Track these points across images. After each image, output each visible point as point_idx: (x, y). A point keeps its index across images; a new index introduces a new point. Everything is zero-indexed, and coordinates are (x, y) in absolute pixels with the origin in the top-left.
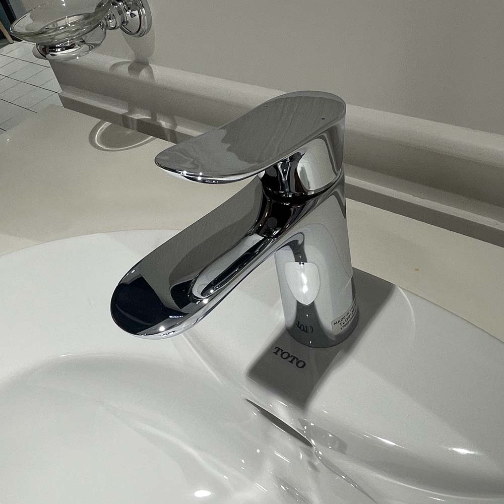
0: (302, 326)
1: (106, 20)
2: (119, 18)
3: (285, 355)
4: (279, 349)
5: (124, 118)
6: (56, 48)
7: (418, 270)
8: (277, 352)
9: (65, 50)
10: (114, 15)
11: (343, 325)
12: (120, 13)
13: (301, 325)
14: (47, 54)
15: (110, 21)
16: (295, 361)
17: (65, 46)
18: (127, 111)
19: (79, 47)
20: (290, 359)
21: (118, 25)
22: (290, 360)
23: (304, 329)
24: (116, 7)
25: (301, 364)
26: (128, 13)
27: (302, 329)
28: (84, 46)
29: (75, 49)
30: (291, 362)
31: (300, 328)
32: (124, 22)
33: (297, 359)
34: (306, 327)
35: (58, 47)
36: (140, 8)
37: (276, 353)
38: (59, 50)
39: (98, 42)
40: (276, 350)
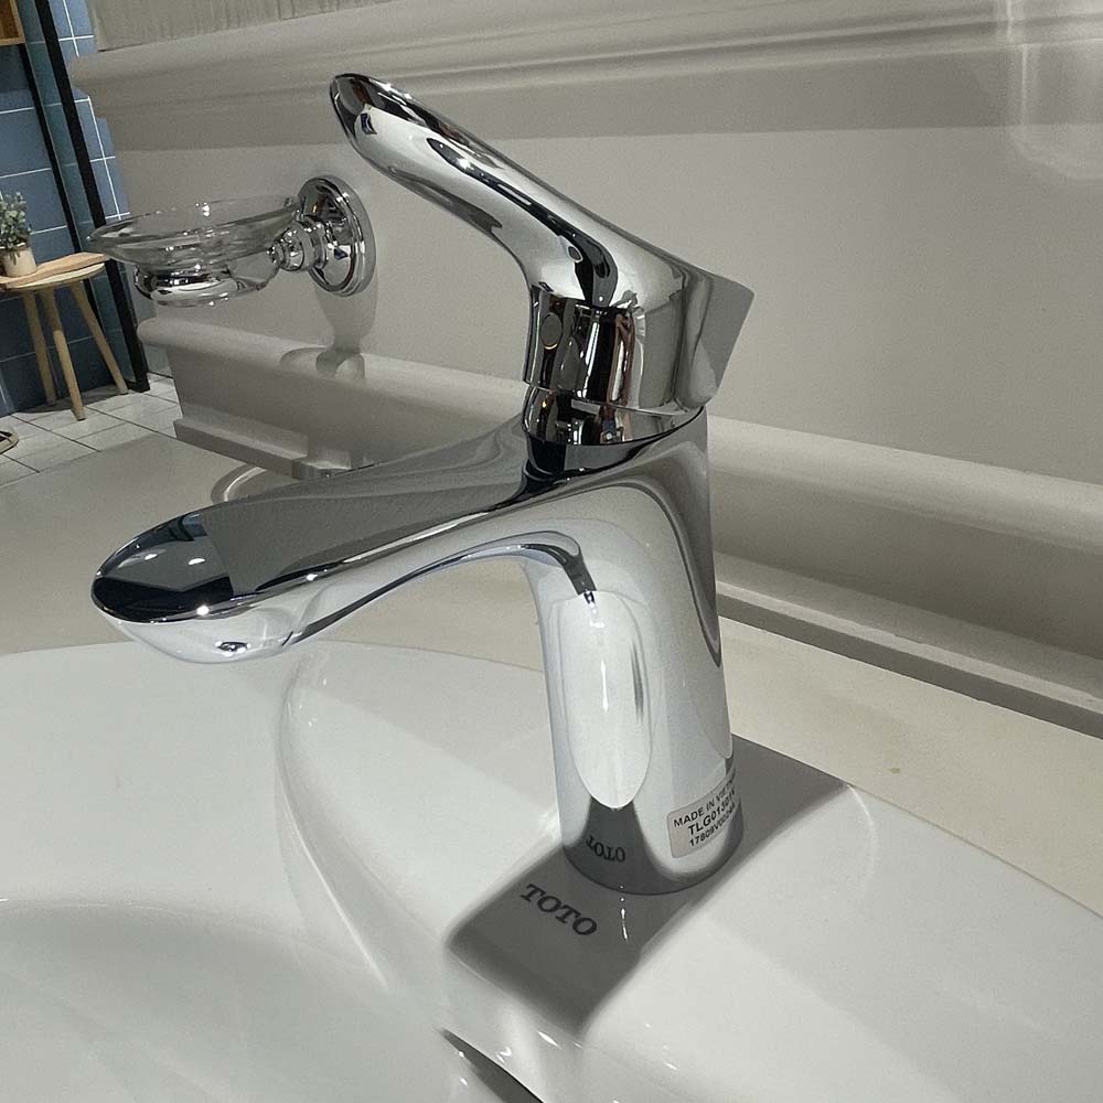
0: (599, 847)
1: (284, 251)
2: (310, 249)
3: (549, 904)
4: (537, 889)
5: (296, 469)
6: (169, 278)
7: (897, 771)
8: (532, 893)
9: (189, 283)
10: (301, 244)
11: (696, 834)
12: (315, 242)
13: (597, 844)
14: (151, 290)
15: (293, 254)
16: (572, 918)
17: (190, 275)
18: (305, 456)
19: (217, 282)
20: (560, 913)
21: (307, 264)
22: (560, 915)
23: (603, 852)
24: (309, 230)
25: (585, 927)
26: (330, 245)
27: (599, 851)
28: (230, 282)
29: (208, 285)
30: (562, 919)
31: (595, 848)
32: (319, 261)
33: (578, 914)
34: (610, 849)
35: (177, 277)
36: (356, 240)
37: (527, 898)
38: (177, 282)
39: (259, 281)
40: (531, 891)
